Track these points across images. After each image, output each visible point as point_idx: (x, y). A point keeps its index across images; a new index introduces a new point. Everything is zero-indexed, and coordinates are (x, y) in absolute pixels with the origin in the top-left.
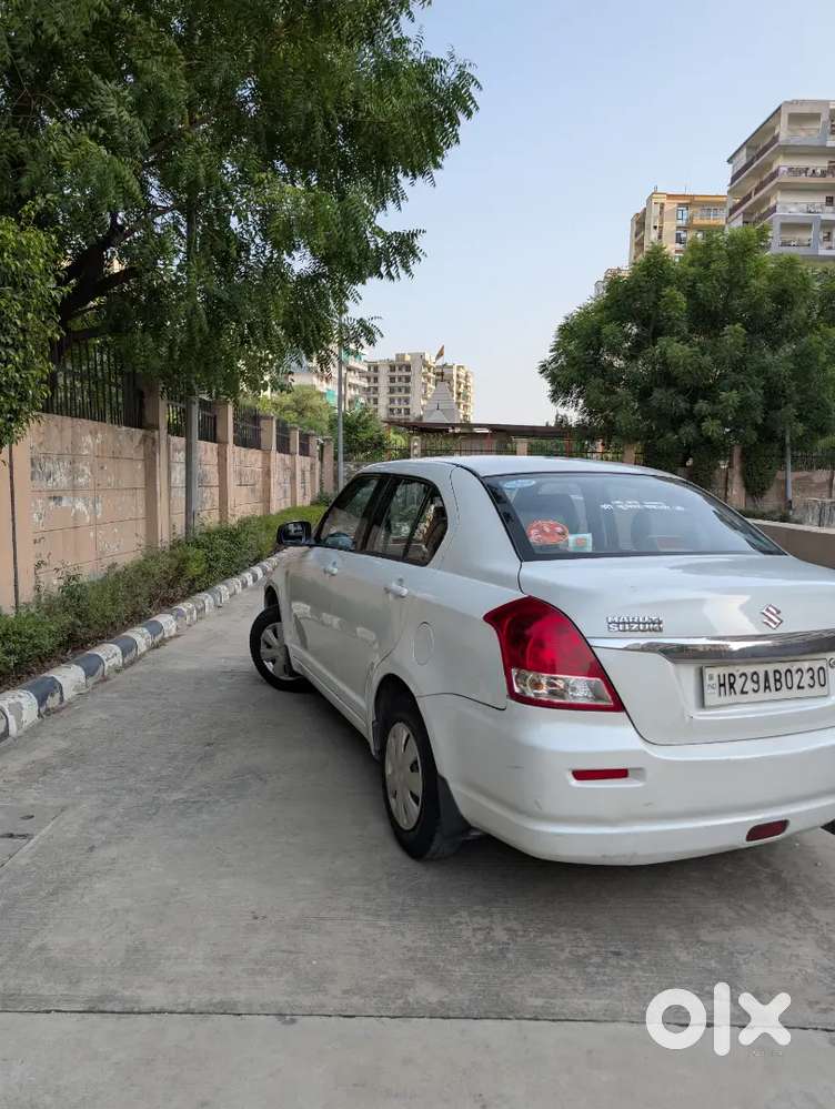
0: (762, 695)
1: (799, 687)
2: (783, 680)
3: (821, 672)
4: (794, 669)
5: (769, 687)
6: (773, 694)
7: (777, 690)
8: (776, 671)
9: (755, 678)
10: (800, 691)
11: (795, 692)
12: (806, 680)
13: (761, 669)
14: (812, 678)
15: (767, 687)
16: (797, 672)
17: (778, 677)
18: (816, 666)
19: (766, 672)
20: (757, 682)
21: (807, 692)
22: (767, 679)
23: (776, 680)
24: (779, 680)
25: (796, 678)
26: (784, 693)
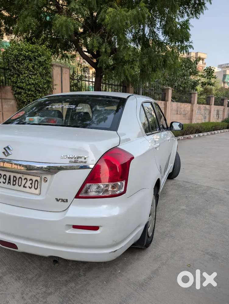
0: (6, 185)
1: (24, 187)
2: (17, 181)
3: (36, 182)
4: (23, 178)
5: (10, 183)
6: (11, 186)
7: (13, 185)
8: (14, 177)
9: (5, 177)
10: (25, 188)
11: (22, 188)
12: (28, 184)
13: (8, 174)
14: (31, 184)
15: (9, 183)
16: (24, 179)
17: (15, 179)
18: (34, 178)
19: (10, 176)
20: (5, 179)
21: (27, 190)
22: (10, 179)
23: (14, 181)
24: (15, 181)
25: (24, 182)
26: (16, 187)
